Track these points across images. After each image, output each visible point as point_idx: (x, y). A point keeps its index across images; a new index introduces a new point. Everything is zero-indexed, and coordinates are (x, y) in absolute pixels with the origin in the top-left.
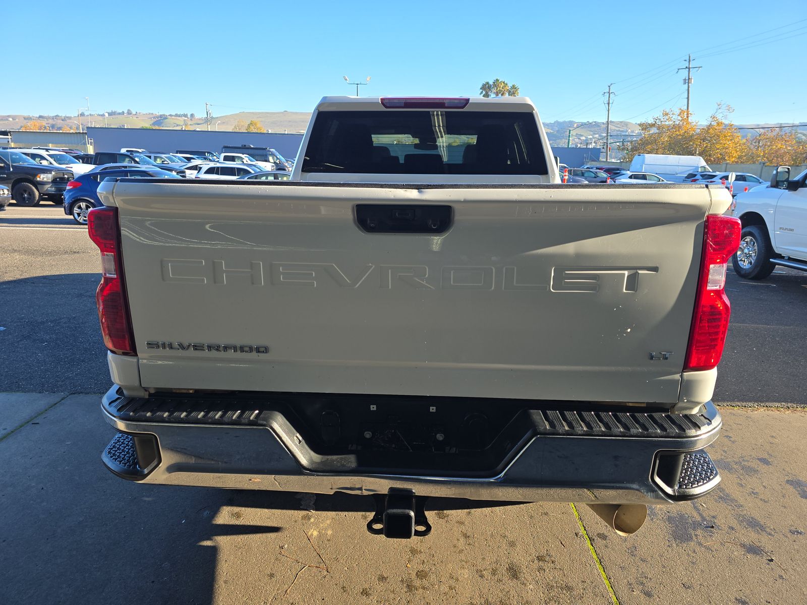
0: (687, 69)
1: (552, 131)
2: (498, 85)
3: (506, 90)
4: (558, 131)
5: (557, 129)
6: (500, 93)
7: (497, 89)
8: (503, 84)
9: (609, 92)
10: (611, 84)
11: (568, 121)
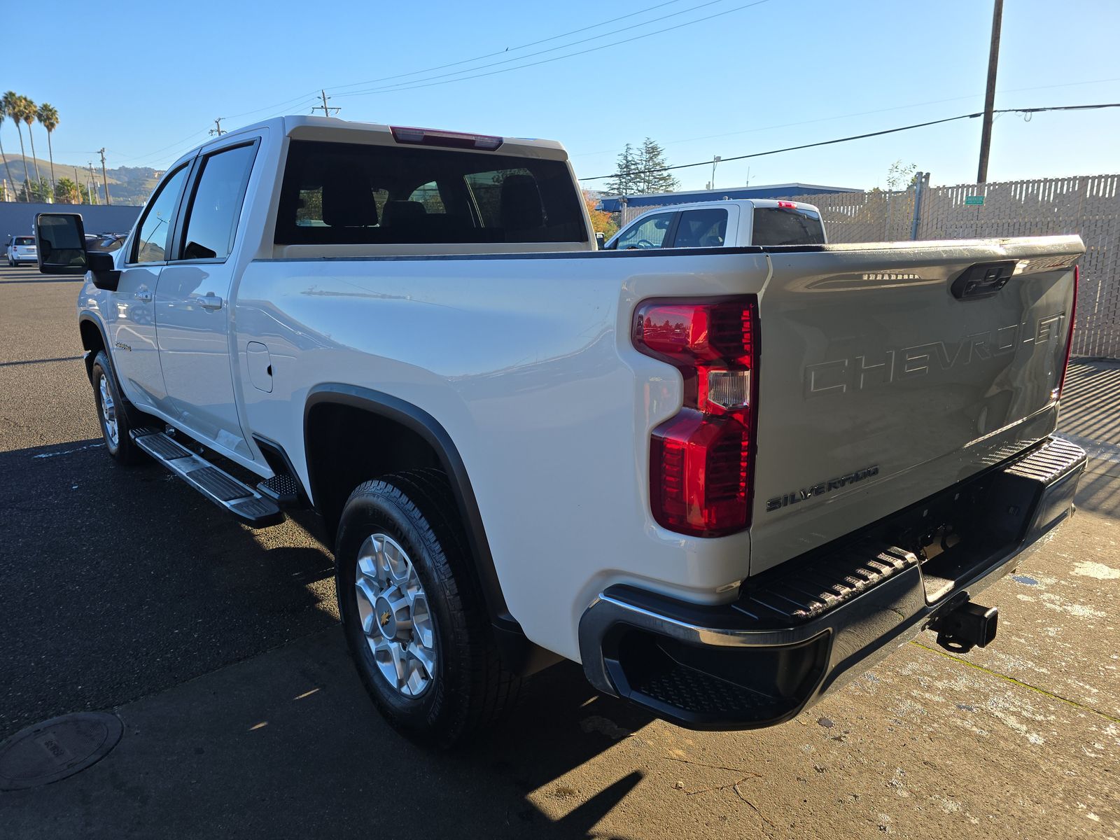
0: (324, 110)
1: (118, 182)
2: (15, 103)
3: (32, 111)
4: (129, 183)
5: (126, 179)
6: (22, 115)
7: (14, 108)
8: (23, 101)
9: (218, 131)
10: (220, 119)
11: (142, 168)
